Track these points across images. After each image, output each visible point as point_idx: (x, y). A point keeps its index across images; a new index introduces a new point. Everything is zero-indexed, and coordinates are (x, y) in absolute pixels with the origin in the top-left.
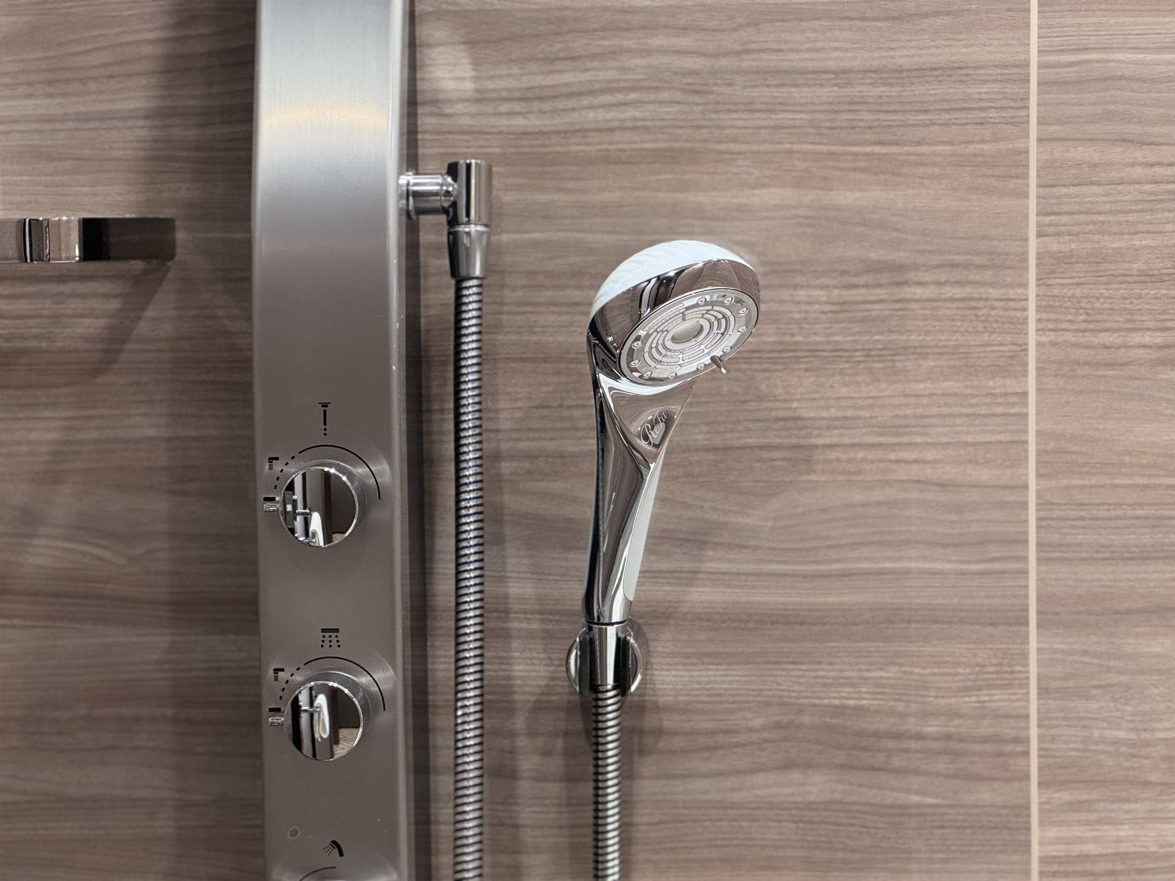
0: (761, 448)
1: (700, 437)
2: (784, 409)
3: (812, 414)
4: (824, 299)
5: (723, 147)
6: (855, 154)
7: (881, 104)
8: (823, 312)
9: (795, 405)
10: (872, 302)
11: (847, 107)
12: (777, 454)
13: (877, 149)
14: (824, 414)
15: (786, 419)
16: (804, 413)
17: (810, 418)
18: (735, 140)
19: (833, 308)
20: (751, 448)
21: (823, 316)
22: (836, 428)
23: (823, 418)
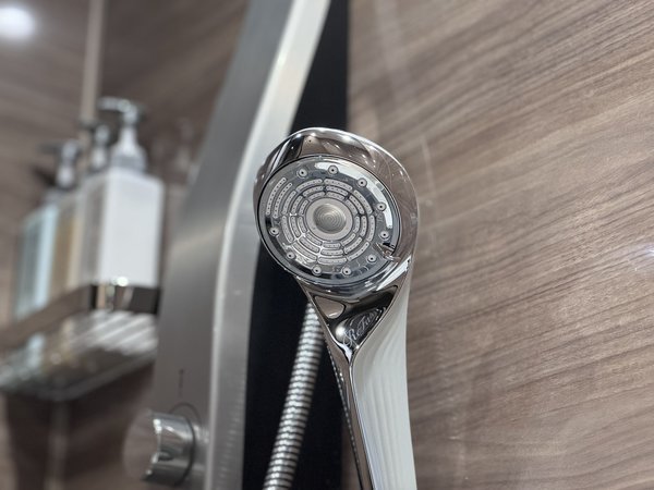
0: (554, 376)
1: (510, 378)
2: (570, 332)
3: (591, 332)
4: (595, 217)
5: (522, 111)
6: (614, 74)
7: (630, 21)
8: (596, 229)
9: (578, 326)
10: (634, 205)
11: (605, 37)
12: (567, 379)
13: (630, 62)
14: (601, 329)
15: (571, 342)
16: (586, 332)
17: (590, 336)
18: (529, 102)
19: (603, 223)
20: (547, 378)
21: (596, 233)
22: (612, 339)
23: (601, 333)
